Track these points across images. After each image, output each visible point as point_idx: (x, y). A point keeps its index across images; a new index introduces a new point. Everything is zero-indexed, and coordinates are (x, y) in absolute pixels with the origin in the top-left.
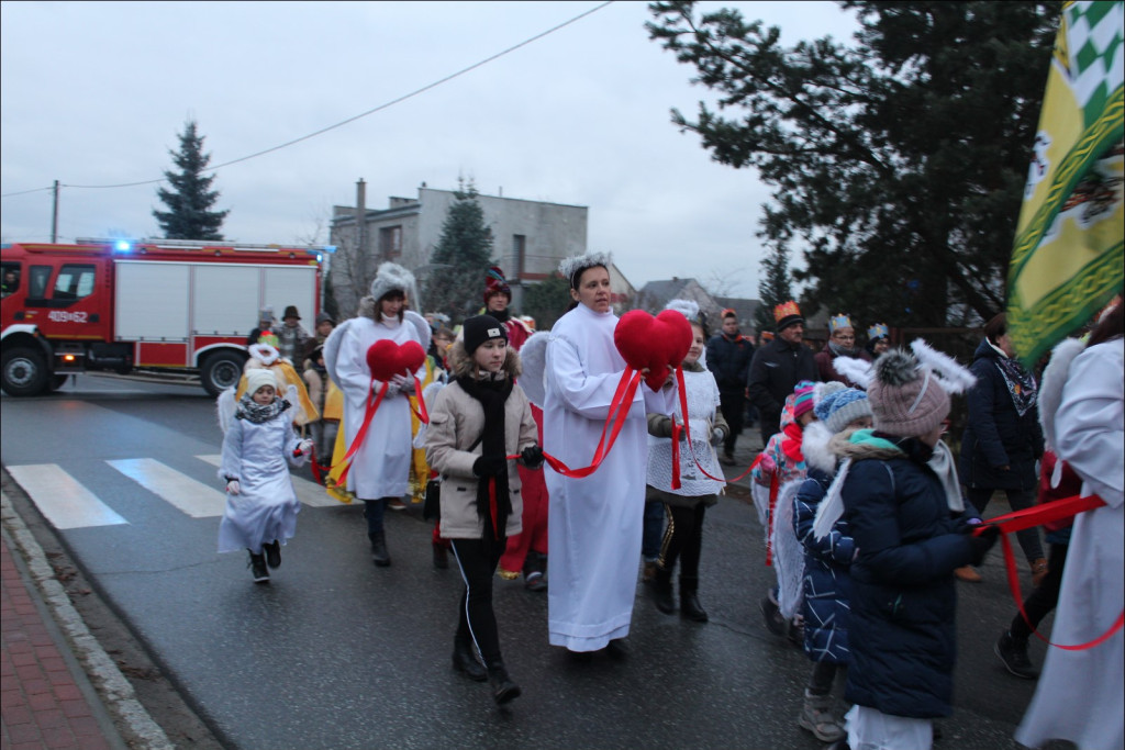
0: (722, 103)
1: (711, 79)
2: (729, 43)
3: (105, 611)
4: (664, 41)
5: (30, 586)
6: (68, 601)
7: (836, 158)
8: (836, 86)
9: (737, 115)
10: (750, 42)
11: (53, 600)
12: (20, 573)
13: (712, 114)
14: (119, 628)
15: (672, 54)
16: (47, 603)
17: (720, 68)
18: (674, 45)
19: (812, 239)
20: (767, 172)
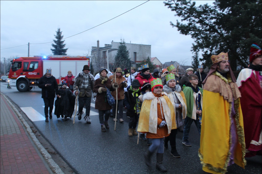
0: (182, 20)
1: (179, 15)
2: (184, 6)
3: (44, 139)
4: (168, 6)
5: (27, 134)
6: (35, 137)
7: (209, 32)
8: (209, 15)
9: (186, 23)
10: (188, 6)
11: (32, 137)
12: (25, 131)
13: (180, 23)
14: (47, 143)
15: (170, 9)
16: (31, 138)
17: (181, 12)
18: (170, 7)
19: (204, 51)
20: (193, 36)
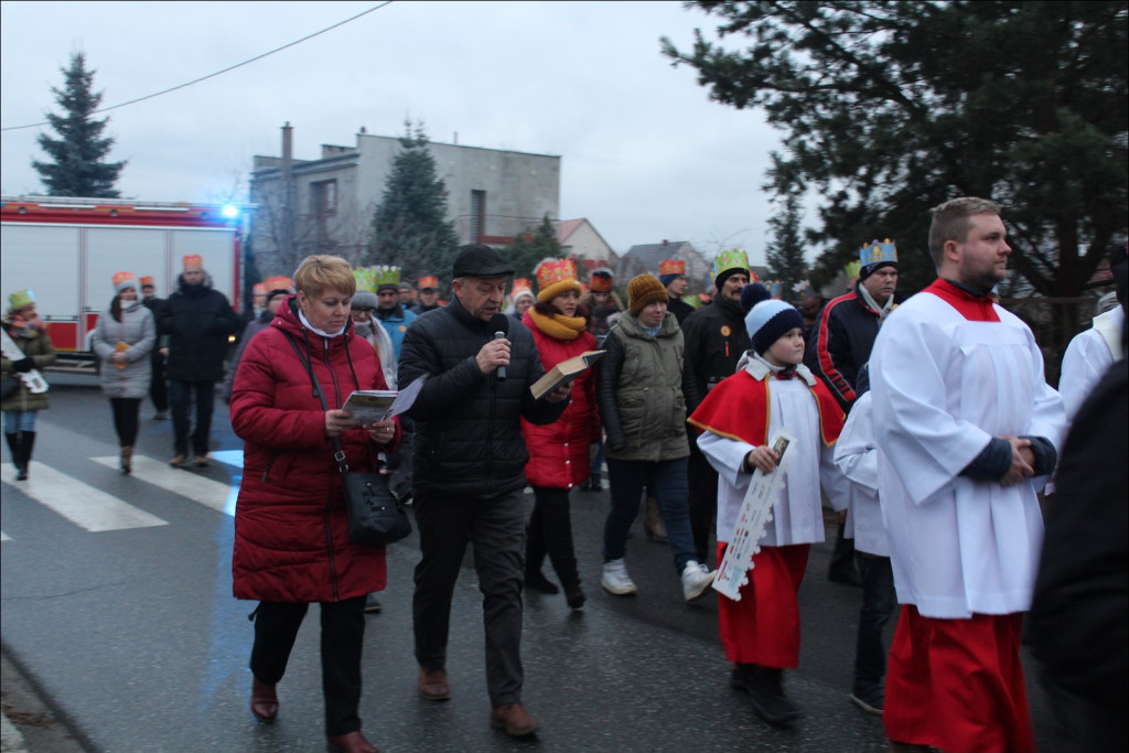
8: (859, 10)
13: (710, 44)
19: (829, 194)
20: (776, 113)
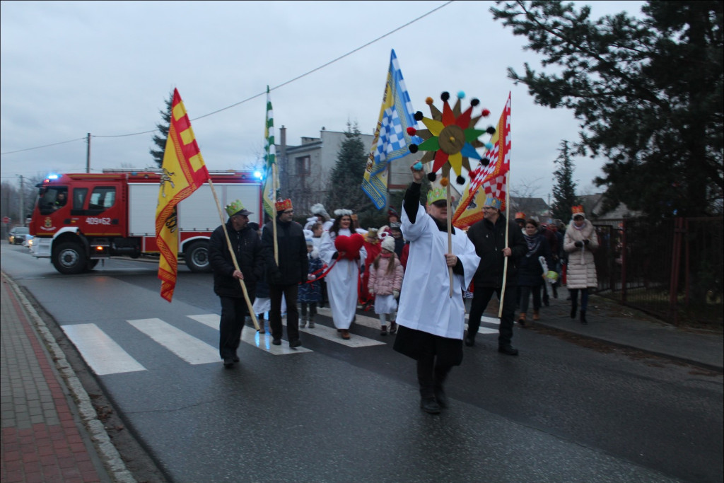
0: (544, 63)
1: (537, 46)
2: (551, 20)
3: (135, 444)
4: (504, 20)
5: (80, 425)
6: (108, 438)
7: (628, 99)
9: (556, 71)
10: (568, 18)
11: (97, 437)
12: (73, 415)
14: (146, 460)
15: (510, 28)
16: (93, 441)
17: (544, 37)
18: (511, 23)
19: (611, 156)
20: (580, 110)
